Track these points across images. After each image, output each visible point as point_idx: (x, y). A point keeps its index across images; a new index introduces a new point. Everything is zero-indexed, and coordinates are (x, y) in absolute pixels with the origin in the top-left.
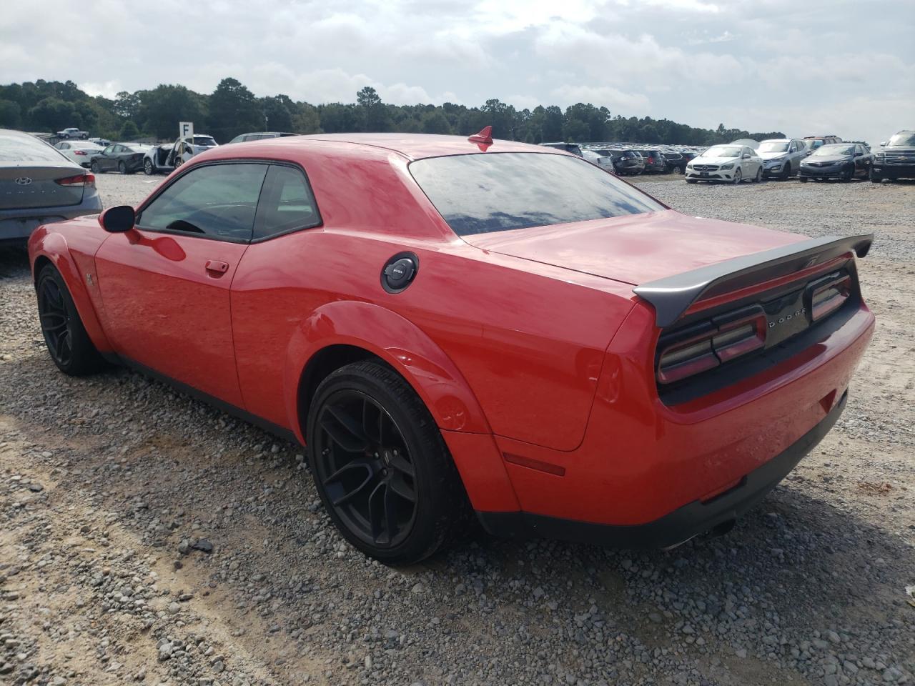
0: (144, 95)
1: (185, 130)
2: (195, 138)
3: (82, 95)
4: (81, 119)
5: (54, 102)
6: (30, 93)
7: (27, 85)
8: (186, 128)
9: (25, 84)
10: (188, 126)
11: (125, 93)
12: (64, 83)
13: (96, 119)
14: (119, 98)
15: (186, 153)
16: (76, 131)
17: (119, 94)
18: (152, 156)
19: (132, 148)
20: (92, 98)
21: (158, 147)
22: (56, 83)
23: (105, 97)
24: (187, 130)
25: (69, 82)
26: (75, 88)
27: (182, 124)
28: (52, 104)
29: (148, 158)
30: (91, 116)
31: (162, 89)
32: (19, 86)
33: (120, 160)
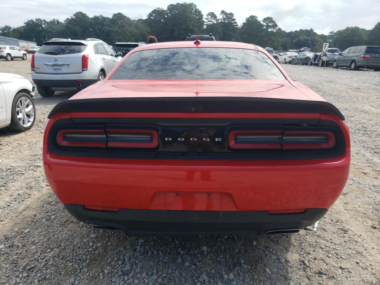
0: (339, 32)
1: (325, 46)
2: (328, 50)
3: (315, 34)
4: (311, 44)
5: (303, 38)
6: (296, 35)
7: (296, 31)
8: (326, 45)
9: (295, 31)
10: (326, 44)
11: (333, 32)
12: (309, 30)
13: (317, 43)
14: (329, 34)
15: (325, 56)
16: (307, 48)
17: (330, 33)
18: (312, 58)
19: (307, 55)
20: (319, 35)
21: (314, 54)
22: (307, 30)
23: (324, 34)
24: (326, 46)
25: (311, 29)
26: (313, 32)
27: (324, 44)
28: (302, 39)
29: (310, 59)
30: (315, 42)
31: (348, 29)
32: (293, 32)
33: (301, 59)
